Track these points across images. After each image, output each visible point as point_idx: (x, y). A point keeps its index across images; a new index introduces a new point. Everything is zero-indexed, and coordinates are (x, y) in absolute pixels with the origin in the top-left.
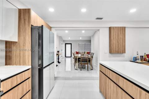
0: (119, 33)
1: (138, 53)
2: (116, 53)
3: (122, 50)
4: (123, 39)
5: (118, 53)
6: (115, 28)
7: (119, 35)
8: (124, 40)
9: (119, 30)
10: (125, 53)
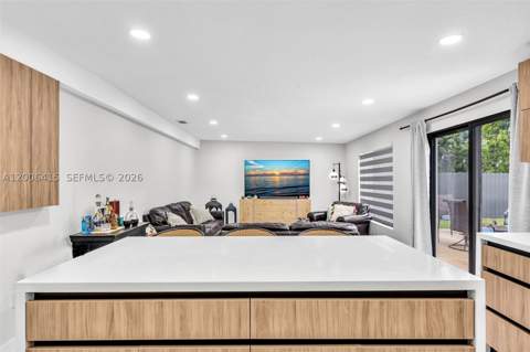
0: (36, 105)
1: (98, 200)
2: (21, 208)
3: (46, 190)
4: (50, 140)
5: (31, 206)
6: (16, 70)
7: (36, 113)
8: (53, 143)
9: (36, 89)
10: (57, 204)
